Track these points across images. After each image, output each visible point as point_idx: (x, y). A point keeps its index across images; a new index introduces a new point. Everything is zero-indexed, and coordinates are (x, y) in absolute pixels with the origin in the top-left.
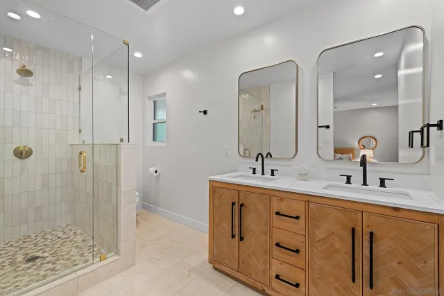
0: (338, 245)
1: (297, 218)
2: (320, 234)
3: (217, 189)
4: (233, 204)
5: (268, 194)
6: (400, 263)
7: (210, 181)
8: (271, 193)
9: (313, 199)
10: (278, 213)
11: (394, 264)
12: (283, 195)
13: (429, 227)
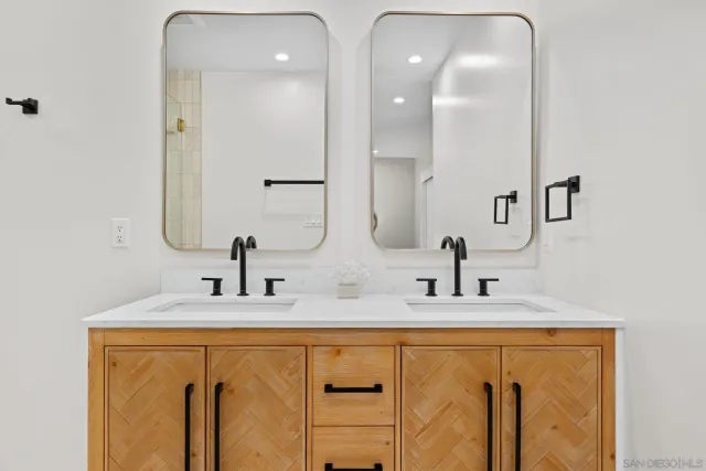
0: (458, 427)
1: (378, 388)
2: (423, 412)
3: (119, 356)
4: (189, 389)
5: (300, 343)
6: (555, 428)
7: (92, 330)
8: (309, 339)
9: (412, 337)
10: (329, 388)
11: (547, 432)
12: (341, 339)
13: (590, 353)
